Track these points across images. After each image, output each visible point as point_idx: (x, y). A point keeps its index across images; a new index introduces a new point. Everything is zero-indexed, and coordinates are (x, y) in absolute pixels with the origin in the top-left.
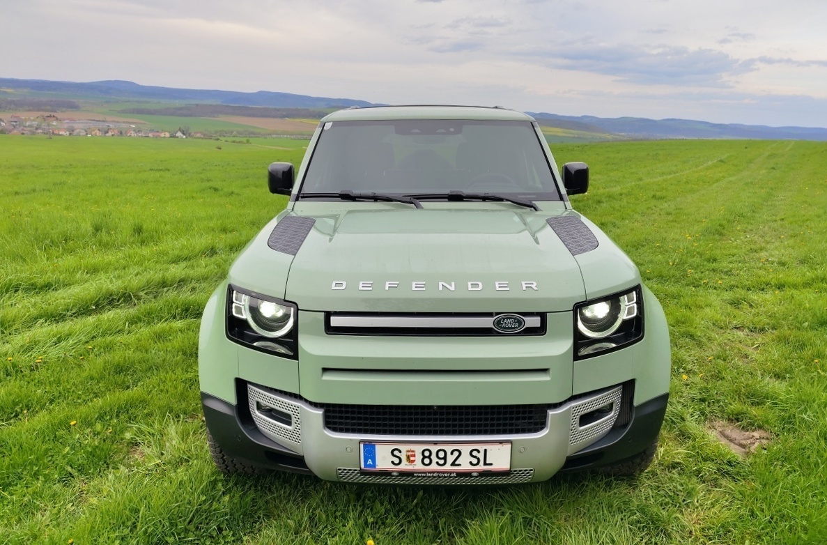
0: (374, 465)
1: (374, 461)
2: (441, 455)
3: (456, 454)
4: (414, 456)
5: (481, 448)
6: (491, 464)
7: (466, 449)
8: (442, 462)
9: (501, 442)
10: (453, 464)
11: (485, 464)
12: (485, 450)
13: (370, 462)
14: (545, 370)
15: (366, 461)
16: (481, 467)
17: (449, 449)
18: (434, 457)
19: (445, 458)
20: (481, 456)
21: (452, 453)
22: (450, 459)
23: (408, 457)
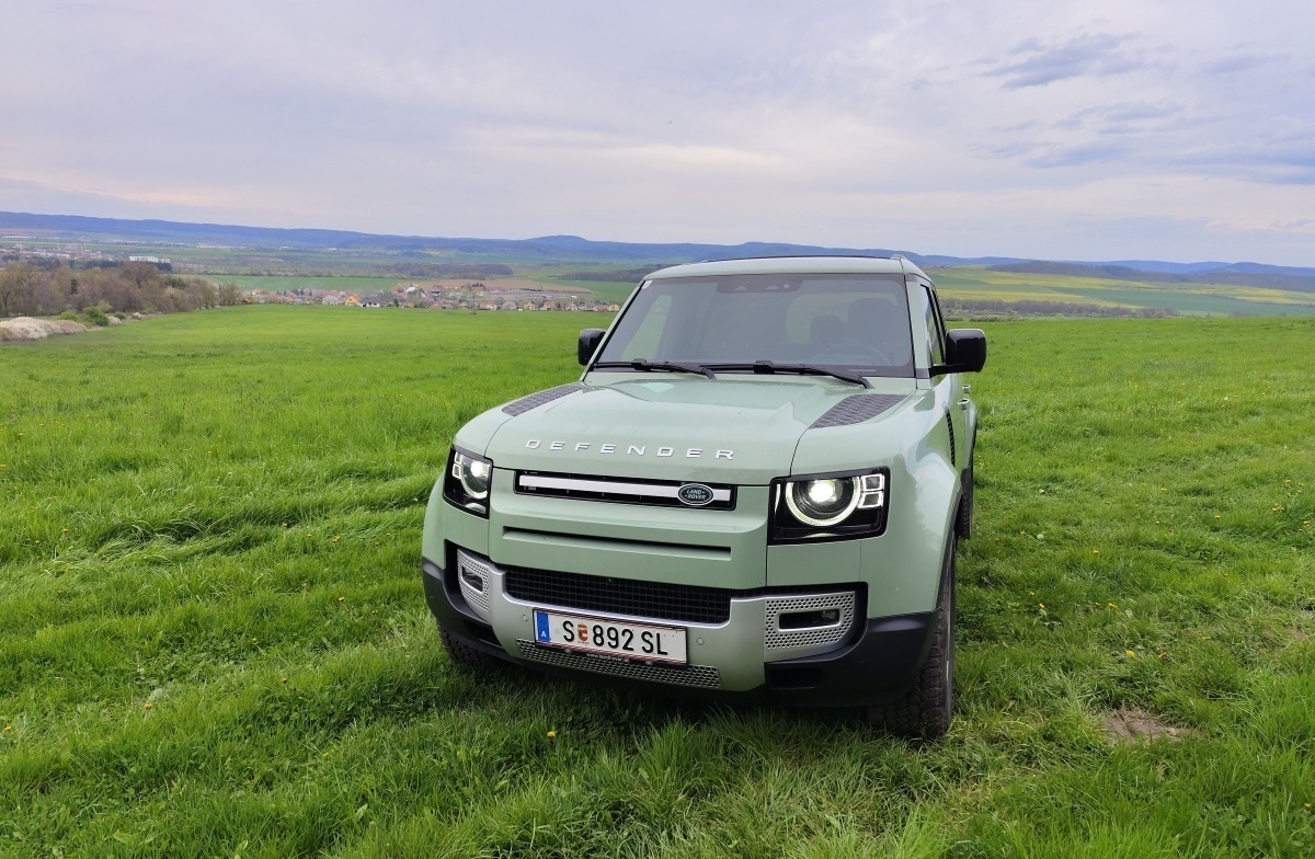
0: (548, 638)
1: (547, 633)
2: (613, 635)
3: (628, 635)
4: (586, 632)
5: (654, 631)
6: (666, 653)
7: (638, 631)
8: (614, 643)
9: (674, 628)
10: (625, 648)
11: (659, 652)
12: (658, 635)
13: (544, 634)
14: (727, 550)
15: (540, 634)
16: (655, 655)
17: (620, 628)
18: (605, 635)
19: (616, 639)
20: (654, 641)
21: (623, 634)
22: (623, 640)
23: (580, 633)
